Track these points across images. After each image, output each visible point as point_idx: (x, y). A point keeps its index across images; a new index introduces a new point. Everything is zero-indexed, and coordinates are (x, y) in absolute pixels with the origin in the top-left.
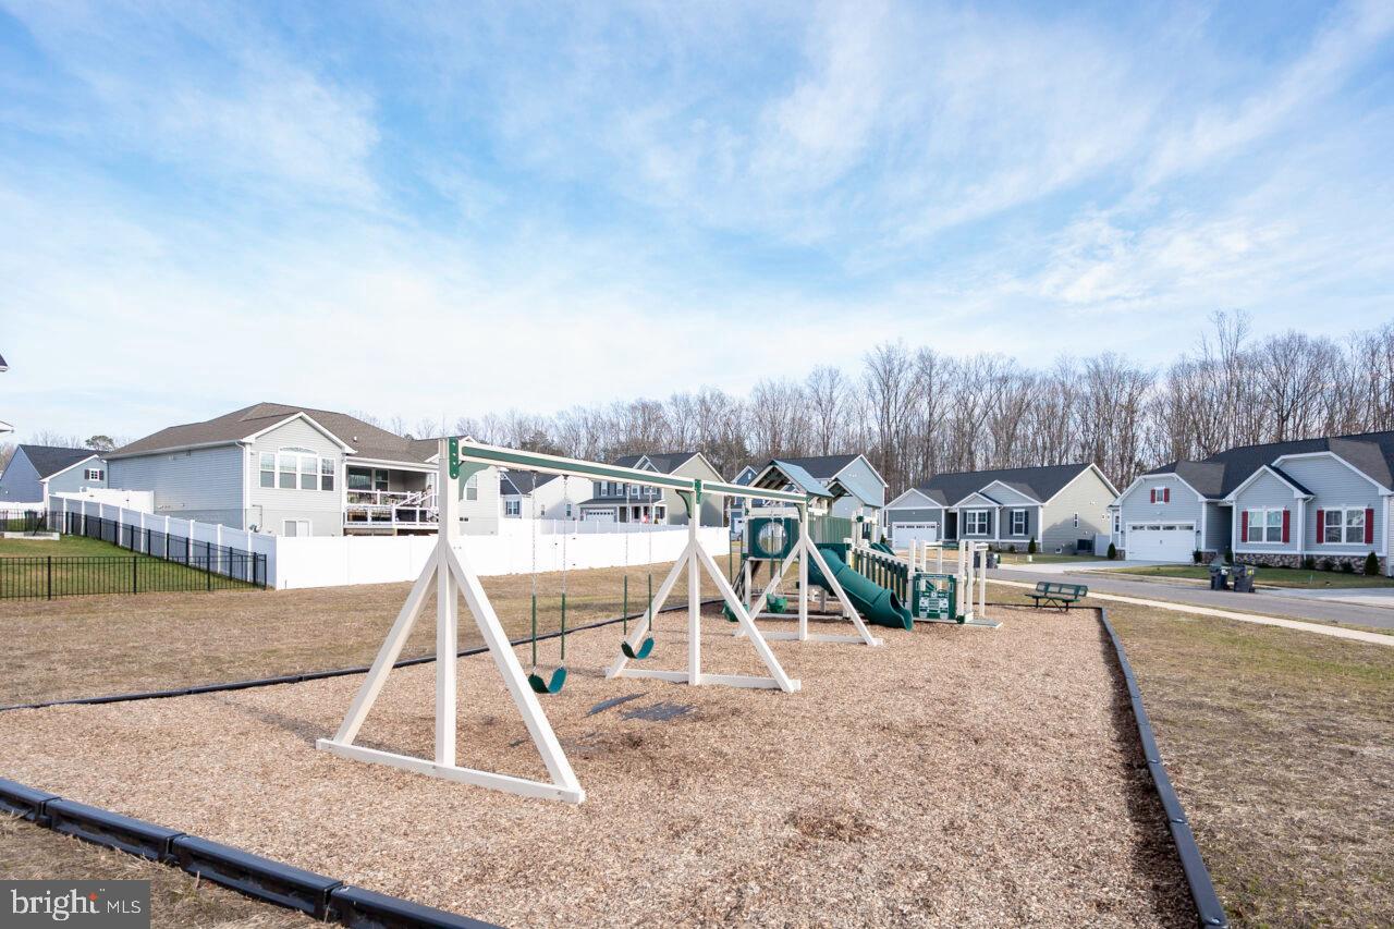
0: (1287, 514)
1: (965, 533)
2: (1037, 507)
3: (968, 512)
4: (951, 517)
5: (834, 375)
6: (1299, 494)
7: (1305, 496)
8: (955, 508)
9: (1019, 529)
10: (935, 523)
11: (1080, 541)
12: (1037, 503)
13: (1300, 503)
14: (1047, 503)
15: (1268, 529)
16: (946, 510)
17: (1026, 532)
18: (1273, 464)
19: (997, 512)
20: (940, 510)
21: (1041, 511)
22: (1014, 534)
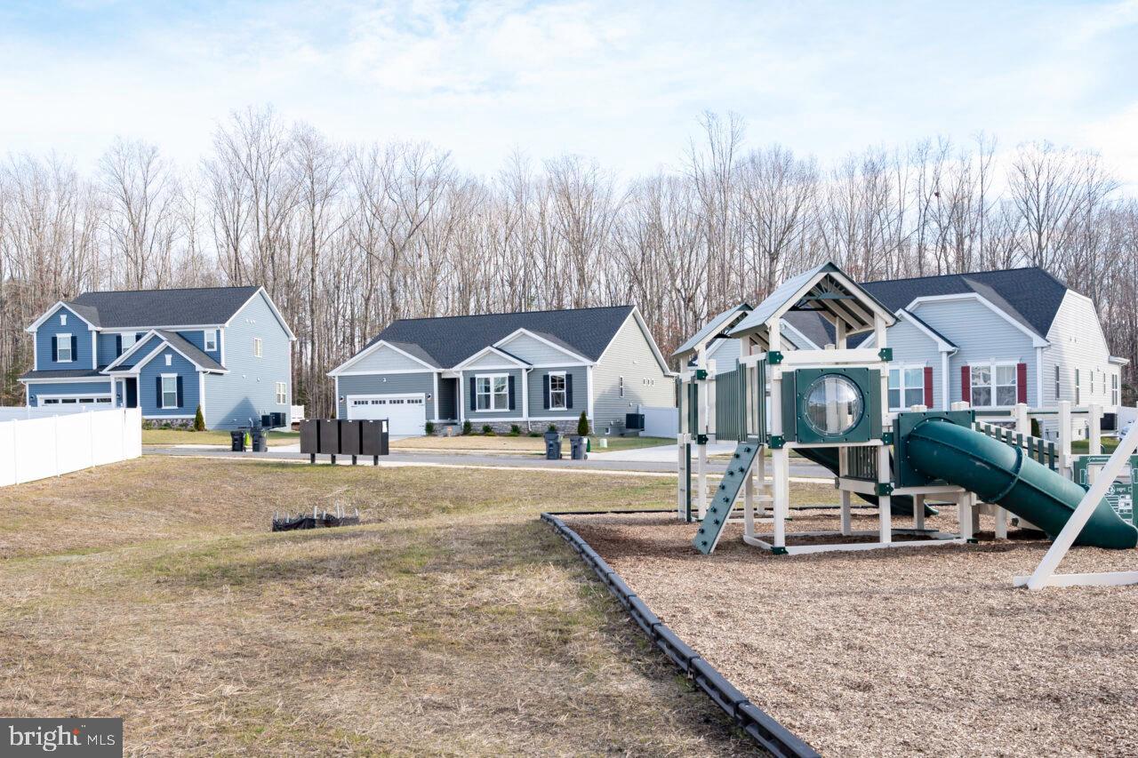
0: (928, 372)
1: (473, 408)
2: (585, 368)
3: (477, 376)
4: (449, 386)
5: (149, 157)
6: (946, 347)
7: (951, 348)
8: (456, 372)
9: (558, 400)
10: (422, 396)
11: (629, 417)
12: (586, 362)
13: (945, 358)
14: (598, 362)
15: (906, 391)
16: (439, 374)
17: (570, 405)
18: (908, 308)
19: (525, 375)
20: (432, 374)
21: (590, 373)
22: (551, 409)
